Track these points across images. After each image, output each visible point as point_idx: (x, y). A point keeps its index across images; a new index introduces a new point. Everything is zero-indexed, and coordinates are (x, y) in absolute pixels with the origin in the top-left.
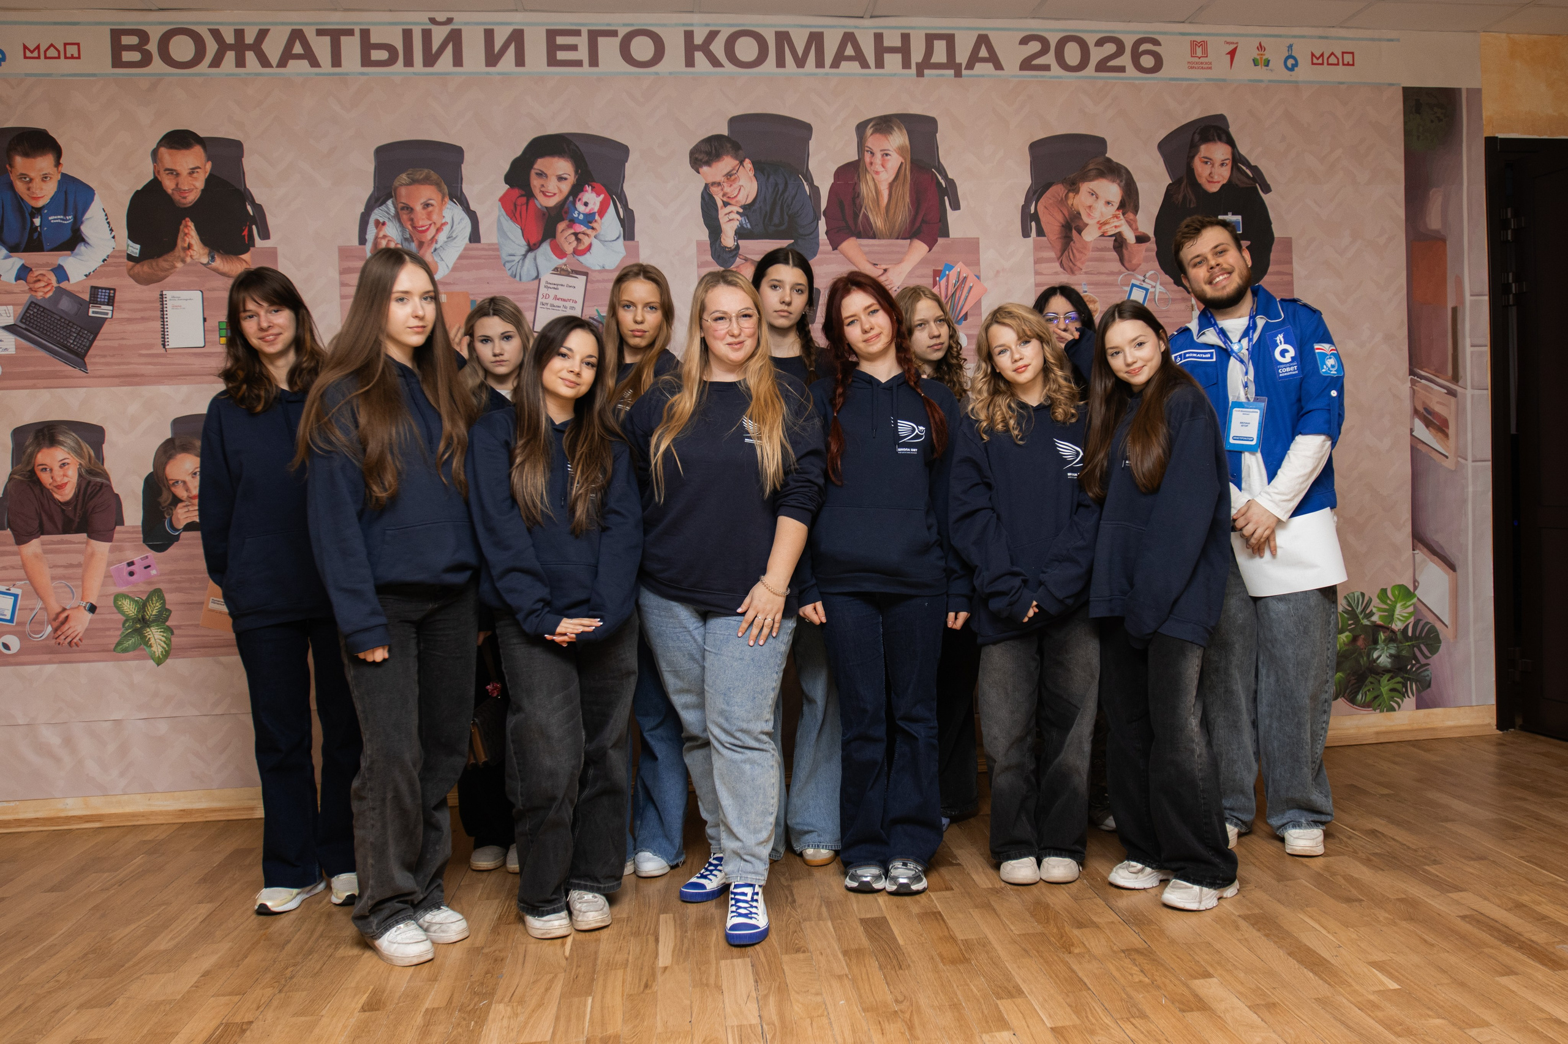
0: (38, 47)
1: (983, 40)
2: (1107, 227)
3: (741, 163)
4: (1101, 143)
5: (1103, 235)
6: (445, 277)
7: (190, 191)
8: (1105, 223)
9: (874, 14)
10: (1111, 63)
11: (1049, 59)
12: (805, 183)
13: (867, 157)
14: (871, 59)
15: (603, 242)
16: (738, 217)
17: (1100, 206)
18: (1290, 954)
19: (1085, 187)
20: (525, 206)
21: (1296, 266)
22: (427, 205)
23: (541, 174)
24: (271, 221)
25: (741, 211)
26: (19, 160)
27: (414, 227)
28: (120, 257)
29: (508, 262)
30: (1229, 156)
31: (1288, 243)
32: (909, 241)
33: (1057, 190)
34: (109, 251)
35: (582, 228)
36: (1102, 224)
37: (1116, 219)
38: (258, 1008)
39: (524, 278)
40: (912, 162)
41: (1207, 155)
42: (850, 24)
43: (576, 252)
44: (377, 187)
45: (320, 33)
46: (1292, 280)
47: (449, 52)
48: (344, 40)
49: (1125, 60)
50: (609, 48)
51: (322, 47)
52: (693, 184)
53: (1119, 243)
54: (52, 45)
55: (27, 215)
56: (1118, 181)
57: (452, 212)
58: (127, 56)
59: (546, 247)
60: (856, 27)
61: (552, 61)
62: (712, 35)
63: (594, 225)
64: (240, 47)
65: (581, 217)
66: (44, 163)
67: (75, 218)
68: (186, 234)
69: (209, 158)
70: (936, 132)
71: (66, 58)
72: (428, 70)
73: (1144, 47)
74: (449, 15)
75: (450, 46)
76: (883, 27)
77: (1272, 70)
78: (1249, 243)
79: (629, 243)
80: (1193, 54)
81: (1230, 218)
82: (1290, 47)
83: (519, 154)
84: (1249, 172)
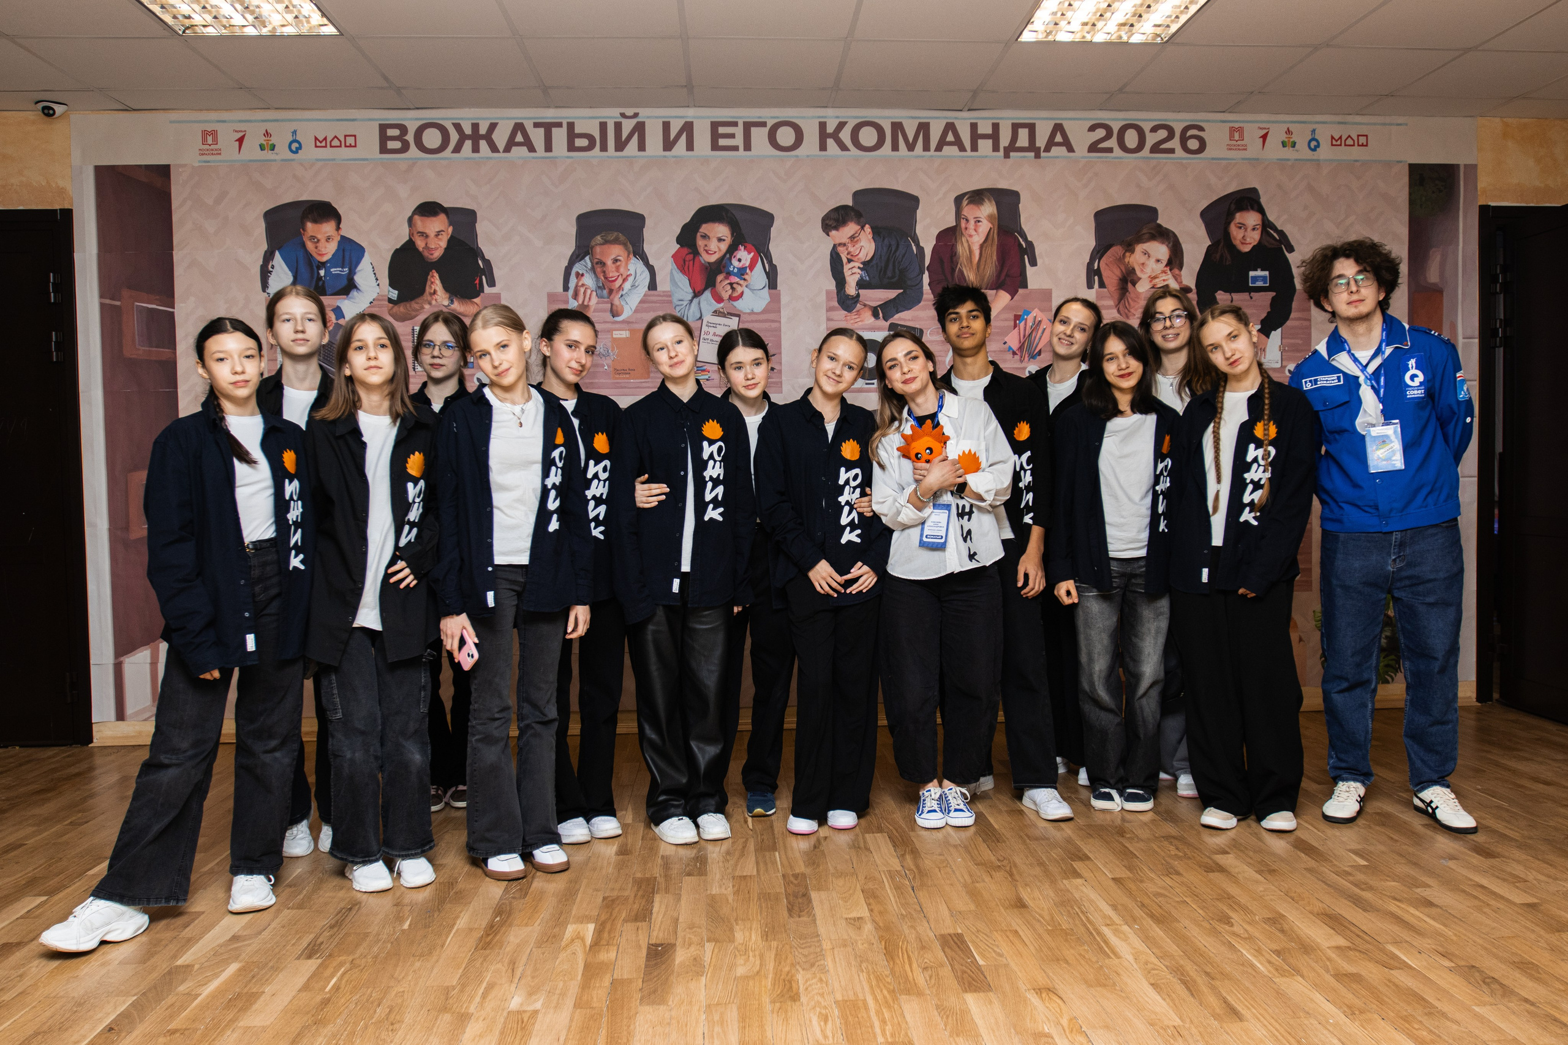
0: (325, 139)
1: (1058, 128)
2: (1157, 280)
3: (862, 228)
4: (1153, 212)
5: (1153, 287)
6: (628, 317)
7: (435, 249)
8: (1155, 277)
9: (971, 108)
10: (1163, 146)
11: (1112, 143)
12: (913, 244)
13: (963, 224)
14: (967, 143)
15: (752, 290)
16: (859, 271)
17: (1151, 263)
19: (1139, 248)
20: (691, 262)
22: (616, 261)
24: (497, 273)
25: (862, 266)
27: (606, 278)
28: (382, 300)
29: (678, 305)
30: (1260, 222)
32: (996, 290)
33: (1116, 250)
34: (375, 296)
35: (737, 280)
36: (1153, 278)
37: (1164, 274)
39: (689, 318)
40: (999, 227)
41: (1241, 221)
42: (950, 116)
43: (731, 298)
44: (578, 247)
45: (536, 125)
46: (1310, 325)
47: (635, 139)
48: (554, 130)
49: (1175, 143)
50: (759, 136)
51: (537, 136)
52: (823, 245)
54: (336, 137)
55: (315, 268)
56: (1166, 242)
57: (635, 266)
58: (392, 145)
59: (707, 294)
60: (956, 118)
61: (715, 147)
62: (841, 126)
63: (746, 277)
64: (476, 137)
65: (736, 270)
66: (328, 228)
67: (350, 270)
68: (432, 283)
69: (451, 224)
70: (1019, 202)
71: (346, 146)
72: (619, 154)
73: (1190, 133)
74: (636, 110)
75: (636, 135)
76: (978, 118)
77: (1297, 151)
78: (1274, 294)
79: (773, 291)
80: (1231, 137)
81: (1259, 273)
82: (1314, 131)
83: (688, 220)
84: (1275, 235)
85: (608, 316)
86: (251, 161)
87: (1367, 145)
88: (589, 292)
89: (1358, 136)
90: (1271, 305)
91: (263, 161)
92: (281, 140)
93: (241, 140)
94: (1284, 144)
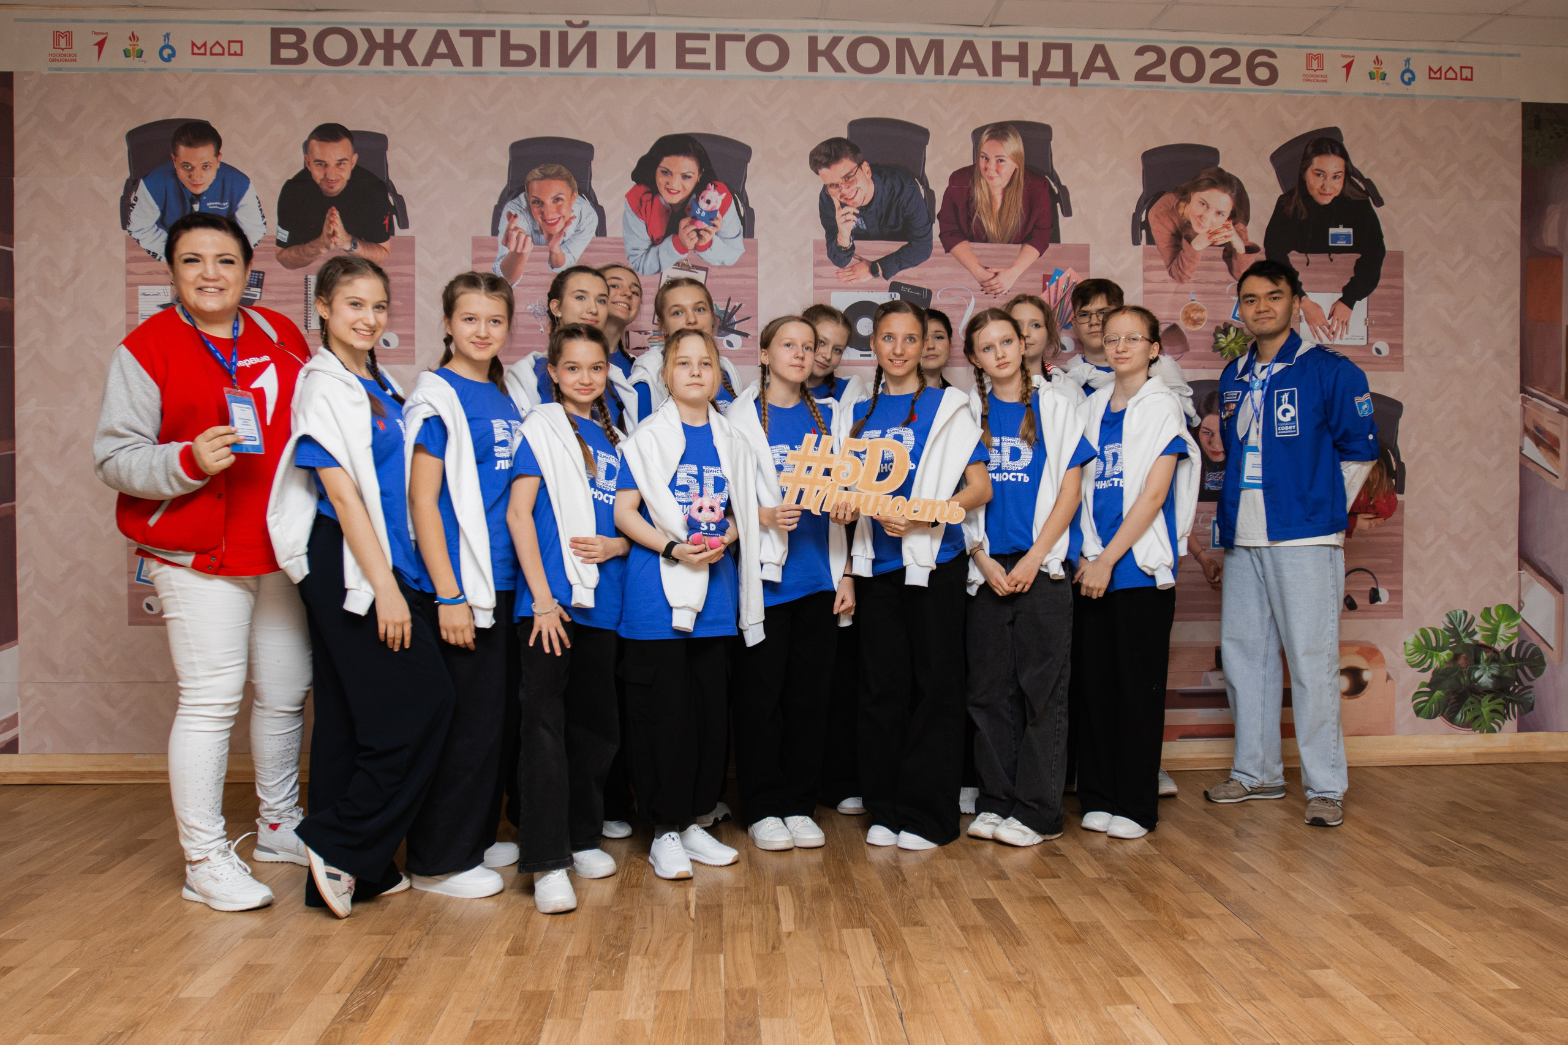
0: (205, 45)
1: (1100, 50)
2: (1217, 236)
3: (860, 165)
4: (1213, 153)
5: (1212, 245)
7: (337, 181)
8: (1215, 233)
9: (993, 23)
10: (1226, 75)
11: (1165, 69)
12: (921, 187)
13: (982, 163)
14: (989, 66)
15: (724, 239)
16: (855, 218)
17: (1210, 216)
18: (1404, 952)
19: (1196, 197)
20: (649, 204)
21: (1407, 279)
22: (557, 199)
23: (666, 172)
24: (411, 212)
25: (858, 212)
26: (182, 149)
27: (544, 220)
28: (270, 242)
29: (632, 255)
30: (1342, 169)
31: (1399, 257)
32: (1020, 246)
33: (1169, 199)
34: (261, 236)
35: (703, 225)
36: (1212, 234)
37: (1226, 230)
38: (410, 947)
39: (646, 272)
40: (1026, 168)
41: (1319, 167)
42: (969, 33)
43: (697, 248)
44: (511, 181)
45: (464, 33)
46: (1402, 294)
47: (584, 52)
48: (485, 40)
49: (1241, 72)
50: (735, 52)
51: (464, 47)
52: (812, 185)
53: (1229, 252)
54: (217, 43)
55: (187, 201)
56: (1230, 192)
57: (581, 207)
58: (286, 54)
59: (668, 243)
60: (975, 36)
61: (681, 64)
62: (836, 41)
63: (716, 222)
64: (389, 46)
65: (703, 214)
66: (205, 153)
67: (231, 204)
68: (331, 222)
69: (356, 151)
70: (1051, 139)
71: (230, 54)
72: (564, 70)
73: (1260, 59)
74: (586, 18)
75: (585, 47)
76: (1002, 36)
77: (1388, 84)
78: (1359, 256)
79: (749, 240)
80: (1309, 66)
81: (1341, 230)
82: (1408, 61)
83: (646, 151)
84: (1361, 185)
85: (546, 267)
86: (112, 70)
87: (1471, 79)
88: (523, 237)
89: (1462, 68)
90: (1356, 269)
91: (129, 70)
92: (151, 45)
93: (101, 45)
94: (1372, 76)
